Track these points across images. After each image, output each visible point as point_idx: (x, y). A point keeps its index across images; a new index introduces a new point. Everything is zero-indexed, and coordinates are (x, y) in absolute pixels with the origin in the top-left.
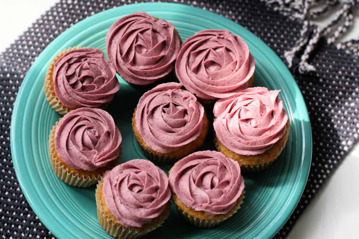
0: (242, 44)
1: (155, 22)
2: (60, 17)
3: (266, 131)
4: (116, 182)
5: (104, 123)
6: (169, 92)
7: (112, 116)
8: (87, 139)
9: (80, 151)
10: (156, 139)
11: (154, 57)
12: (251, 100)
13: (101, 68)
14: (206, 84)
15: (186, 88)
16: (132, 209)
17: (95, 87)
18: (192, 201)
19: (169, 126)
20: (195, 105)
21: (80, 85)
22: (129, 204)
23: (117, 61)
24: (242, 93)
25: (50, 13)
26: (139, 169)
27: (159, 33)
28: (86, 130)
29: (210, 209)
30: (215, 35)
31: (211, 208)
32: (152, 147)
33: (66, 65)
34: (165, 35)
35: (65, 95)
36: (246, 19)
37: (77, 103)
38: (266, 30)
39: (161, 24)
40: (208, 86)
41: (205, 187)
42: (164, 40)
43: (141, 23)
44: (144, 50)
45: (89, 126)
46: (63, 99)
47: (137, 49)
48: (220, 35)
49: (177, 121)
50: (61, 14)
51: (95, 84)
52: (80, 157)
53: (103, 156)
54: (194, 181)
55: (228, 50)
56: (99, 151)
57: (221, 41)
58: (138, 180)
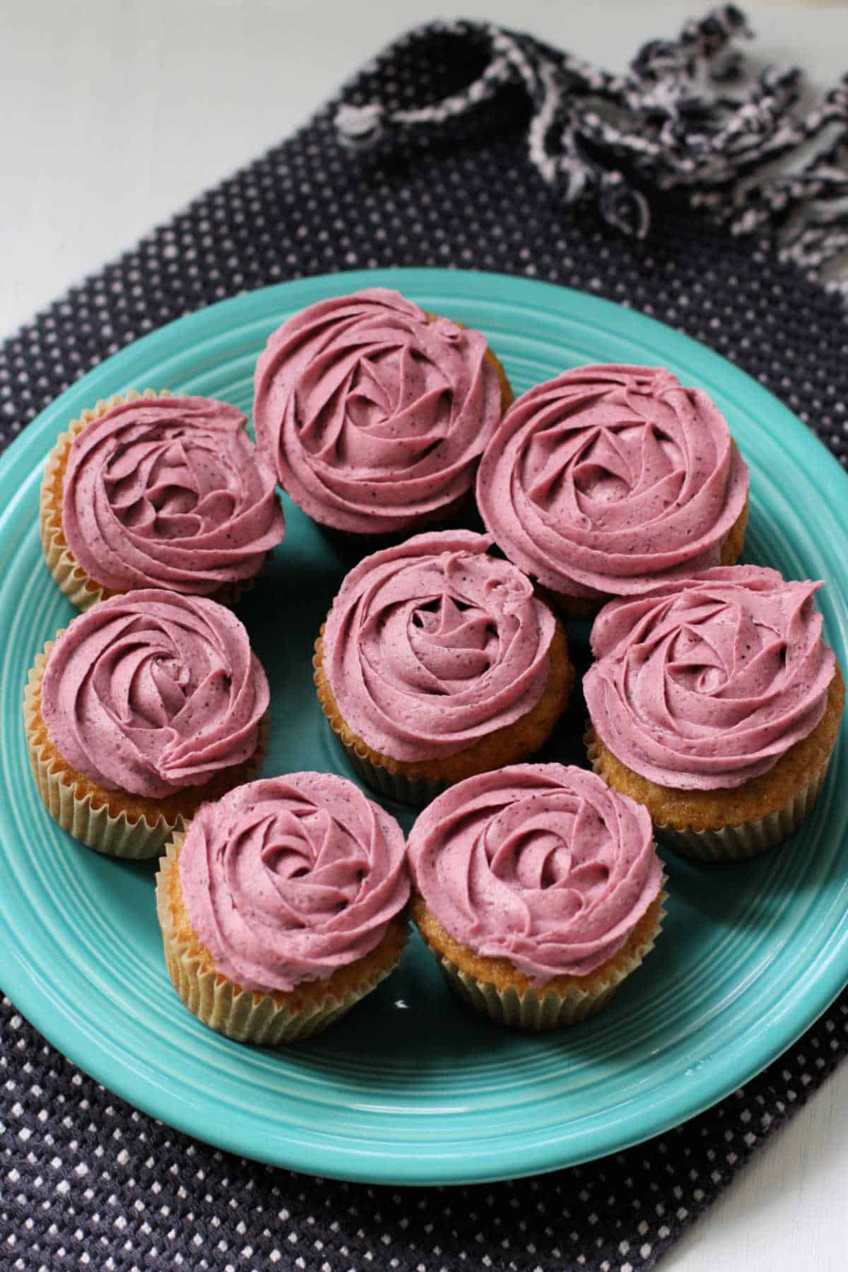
0: (712, 419)
1: (423, 326)
2: (132, 300)
3: (753, 711)
4: (227, 838)
5: (216, 646)
6: (444, 560)
7: (244, 624)
8: (149, 692)
9: (120, 726)
10: (379, 711)
11: (405, 440)
12: (719, 607)
13: (225, 464)
14: (572, 544)
15: (506, 551)
16: (270, 930)
17: (199, 527)
18: (472, 921)
19: (429, 669)
20: (527, 606)
21: (149, 515)
22: (257, 911)
23: (282, 444)
24: (693, 581)
25: (100, 285)
26: (312, 804)
27: (432, 363)
28: (149, 663)
29: (531, 954)
30: (622, 384)
31: (533, 949)
32: (365, 735)
33: (111, 444)
34: (452, 372)
35: (94, 544)
36: (766, 347)
37: (135, 574)
38: (831, 390)
39: (443, 334)
40: (575, 550)
41: (524, 879)
42: (445, 385)
43: (378, 326)
44: (376, 417)
45: (160, 649)
46: (88, 559)
47: (354, 411)
48: (640, 383)
49: (458, 657)
50: (137, 291)
51: (199, 517)
52: (118, 747)
53: (196, 750)
54: (489, 859)
55: (659, 435)
56: (184, 730)
57: (638, 403)
58: (302, 837)
